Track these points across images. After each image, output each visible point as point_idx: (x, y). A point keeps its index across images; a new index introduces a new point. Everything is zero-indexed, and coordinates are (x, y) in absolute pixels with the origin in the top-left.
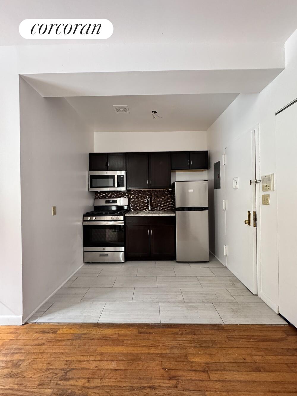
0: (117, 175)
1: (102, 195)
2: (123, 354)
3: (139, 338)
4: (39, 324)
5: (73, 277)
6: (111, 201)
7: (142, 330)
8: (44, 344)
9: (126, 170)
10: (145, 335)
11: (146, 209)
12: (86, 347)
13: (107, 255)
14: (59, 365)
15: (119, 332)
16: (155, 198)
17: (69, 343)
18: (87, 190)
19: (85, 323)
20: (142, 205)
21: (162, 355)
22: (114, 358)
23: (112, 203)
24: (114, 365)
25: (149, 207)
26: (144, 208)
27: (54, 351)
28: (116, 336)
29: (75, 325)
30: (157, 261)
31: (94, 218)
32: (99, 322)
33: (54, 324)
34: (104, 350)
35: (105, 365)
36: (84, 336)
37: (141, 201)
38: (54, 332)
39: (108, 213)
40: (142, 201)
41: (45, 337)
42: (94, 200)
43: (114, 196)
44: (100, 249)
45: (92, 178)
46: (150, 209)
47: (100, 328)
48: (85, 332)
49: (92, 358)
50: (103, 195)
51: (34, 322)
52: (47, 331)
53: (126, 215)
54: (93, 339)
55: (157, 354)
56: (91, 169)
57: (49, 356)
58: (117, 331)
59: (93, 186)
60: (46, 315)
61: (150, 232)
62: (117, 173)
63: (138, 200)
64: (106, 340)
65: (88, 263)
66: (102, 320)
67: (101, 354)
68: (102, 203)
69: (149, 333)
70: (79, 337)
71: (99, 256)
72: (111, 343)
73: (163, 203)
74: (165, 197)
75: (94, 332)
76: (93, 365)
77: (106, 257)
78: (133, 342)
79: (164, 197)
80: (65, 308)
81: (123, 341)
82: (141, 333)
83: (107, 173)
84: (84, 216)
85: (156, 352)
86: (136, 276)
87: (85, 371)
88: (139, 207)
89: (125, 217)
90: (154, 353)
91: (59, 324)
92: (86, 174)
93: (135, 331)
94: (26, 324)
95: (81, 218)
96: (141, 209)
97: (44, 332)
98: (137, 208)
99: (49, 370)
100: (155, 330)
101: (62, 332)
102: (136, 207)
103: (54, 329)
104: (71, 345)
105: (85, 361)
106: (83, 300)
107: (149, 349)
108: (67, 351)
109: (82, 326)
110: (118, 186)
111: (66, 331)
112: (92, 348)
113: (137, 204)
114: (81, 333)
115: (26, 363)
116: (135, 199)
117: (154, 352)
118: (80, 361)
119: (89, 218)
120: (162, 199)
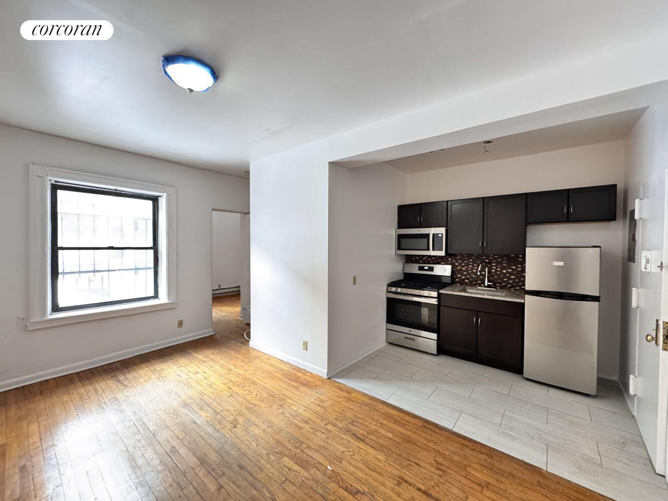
0: (433, 234)
1: (414, 259)
2: (401, 433)
3: (421, 430)
4: (338, 382)
5: (372, 354)
6: (425, 268)
7: (428, 426)
8: (340, 397)
9: (447, 227)
10: (429, 430)
11: (481, 283)
12: (372, 414)
13: (414, 339)
14: (349, 415)
15: (403, 417)
16: (497, 268)
17: (359, 405)
18: (394, 253)
19: (373, 397)
20: (474, 277)
21: (438, 452)
22: (391, 431)
23: (426, 270)
24: (390, 435)
25: (485, 281)
26: (477, 281)
27: (347, 405)
28: (399, 418)
29: (366, 395)
30: (489, 367)
31: (399, 290)
32: (387, 401)
33: (350, 388)
34: (385, 422)
35: (383, 432)
36: (371, 406)
37: (472, 271)
38: (348, 393)
39: (417, 285)
40: (474, 271)
41: (342, 393)
42: (404, 265)
43: (431, 261)
44: (406, 330)
45: (400, 237)
46: (486, 285)
47: (386, 406)
48: (372, 403)
49: (373, 422)
50: (416, 259)
51: (335, 380)
52: (343, 390)
53: (441, 291)
54: (379, 412)
55: (434, 449)
56: (400, 226)
57: (343, 406)
58: (402, 415)
59: (402, 248)
60: (343, 378)
61: (477, 320)
62: (432, 231)
63: (468, 269)
64: (389, 417)
65: (390, 343)
66: (390, 401)
67: (382, 424)
68: (414, 269)
69: (434, 432)
70: (367, 405)
71: (404, 338)
72: (393, 421)
73: (512, 277)
74: (517, 267)
75: (380, 406)
76: (374, 427)
77: (412, 342)
78: (414, 430)
79: (515, 267)
80: (361, 378)
81: (404, 424)
82: (425, 427)
83: (419, 231)
84: (389, 285)
85: (434, 447)
86: (446, 376)
87: (366, 427)
88: (468, 279)
89: (439, 294)
90: (431, 447)
91: (354, 389)
92: (392, 232)
93: (420, 423)
94: (329, 378)
95: (384, 288)
96: (471, 282)
97: (341, 390)
98: (466, 281)
99: (342, 414)
100: (442, 432)
101: (354, 395)
102: (464, 279)
103: (349, 391)
104: (360, 407)
105: (367, 421)
106: (377, 378)
107: (427, 442)
108: (356, 409)
109: (372, 398)
110: (433, 250)
111: (358, 396)
112: (375, 417)
113: (465, 275)
114: (370, 402)
115: (328, 403)
116: (463, 267)
117: (433, 446)
118: (364, 420)
119: (394, 289)
120: (510, 270)
